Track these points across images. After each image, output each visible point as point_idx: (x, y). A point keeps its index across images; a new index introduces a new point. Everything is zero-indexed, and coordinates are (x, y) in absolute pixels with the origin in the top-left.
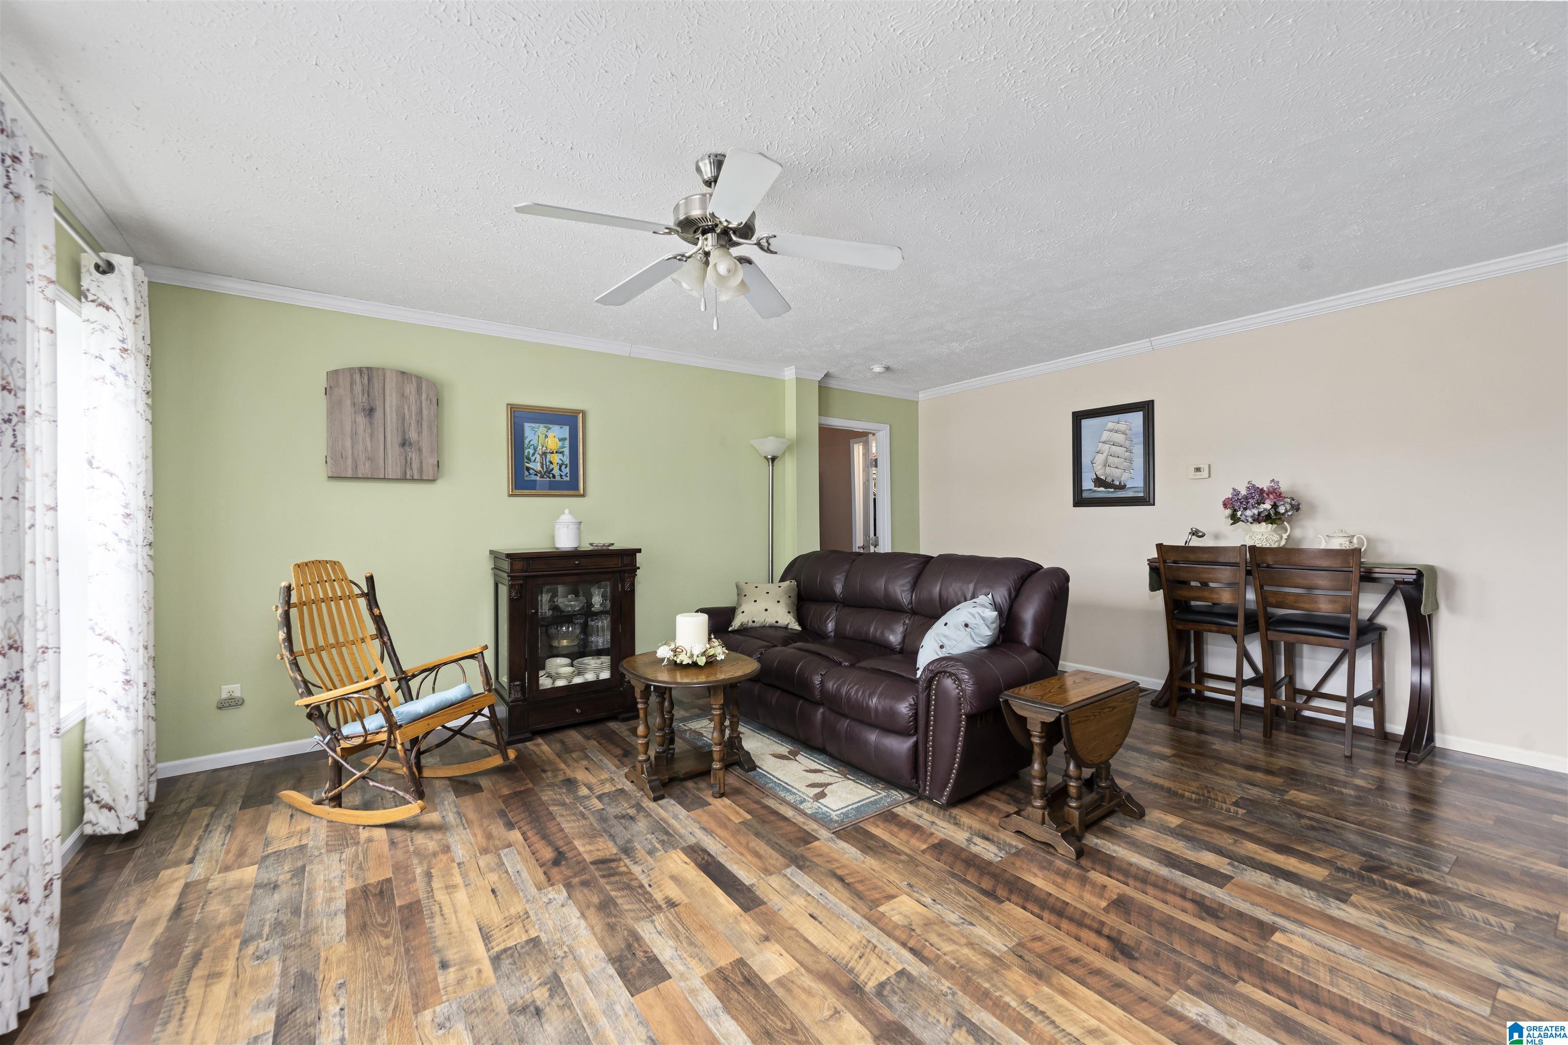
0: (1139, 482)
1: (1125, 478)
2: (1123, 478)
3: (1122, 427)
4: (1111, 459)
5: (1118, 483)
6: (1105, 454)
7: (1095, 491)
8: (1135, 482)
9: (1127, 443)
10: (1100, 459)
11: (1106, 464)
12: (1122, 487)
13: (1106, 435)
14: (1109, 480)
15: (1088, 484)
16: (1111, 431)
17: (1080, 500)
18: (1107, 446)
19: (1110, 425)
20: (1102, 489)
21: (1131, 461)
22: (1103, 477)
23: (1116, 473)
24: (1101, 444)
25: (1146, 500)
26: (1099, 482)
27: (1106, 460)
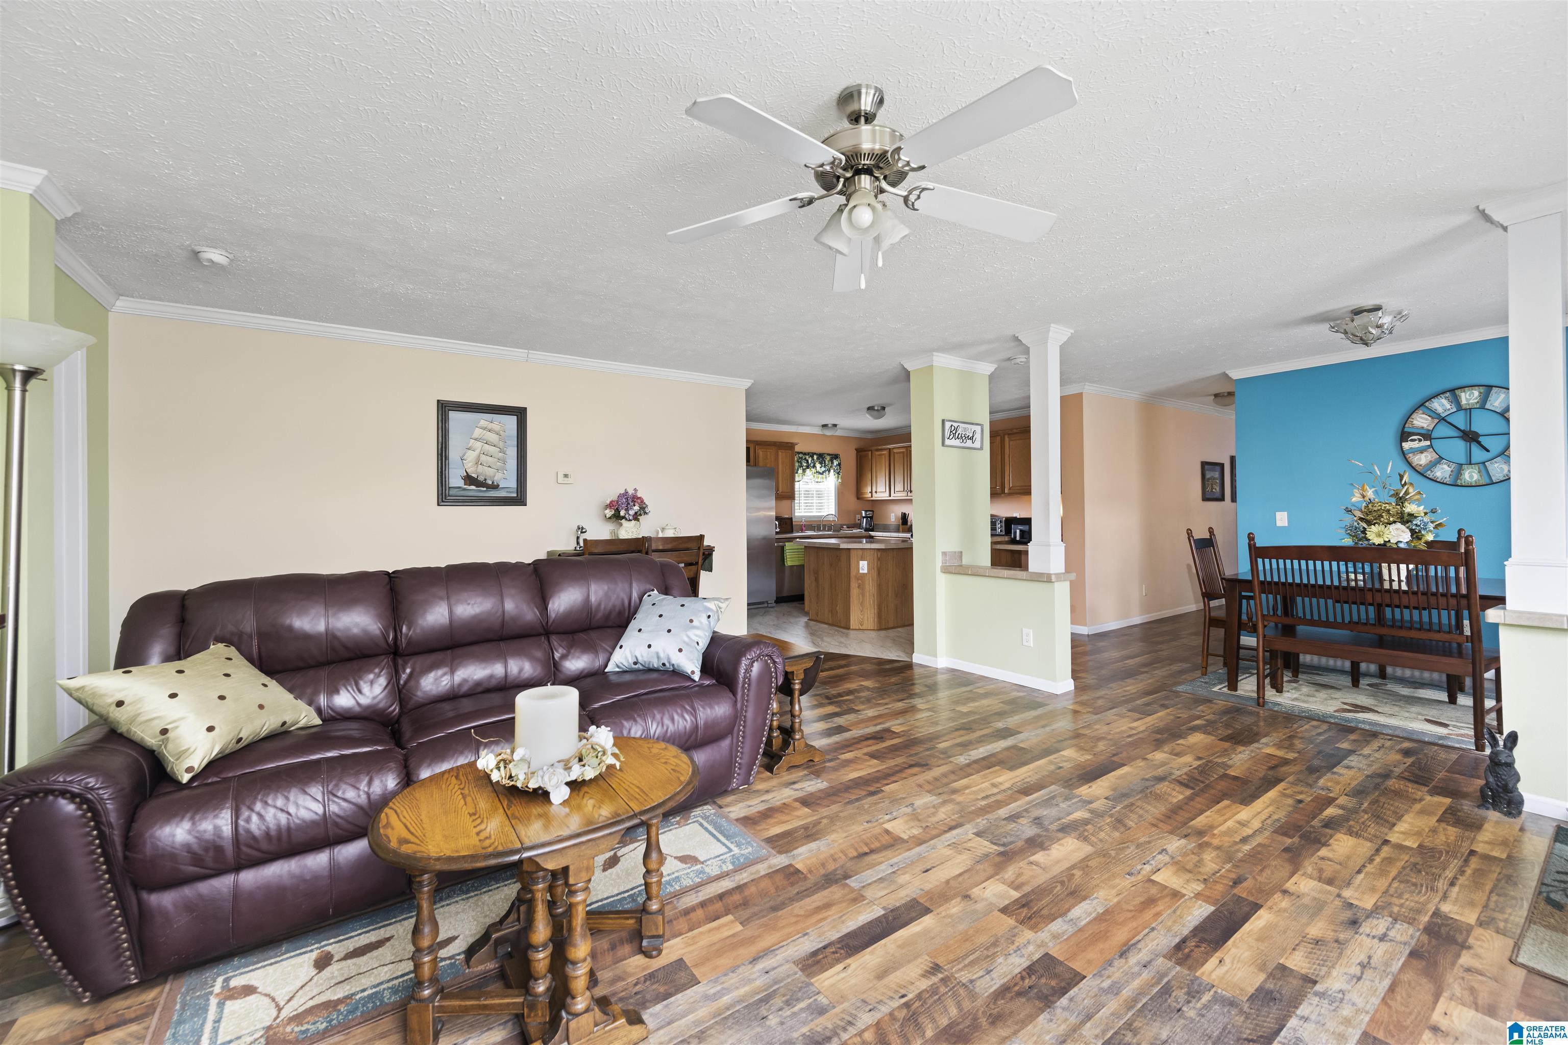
0: (512, 483)
1: (498, 478)
2: (496, 478)
3: (495, 426)
4: (483, 458)
5: (490, 483)
6: (478, 451)
7: (464, 489)
8: (508, 482)
9: (501, 444)
10: (471, 456)
11: (478, 462)
12: (495, 487)
13: (477, 433)
14: (481, 478)
15: (455, 480)
16: (485, 429)
17: (445, 497)
18: (479, 444)
19: (483, 423)
20: (473, 487)
21: (504, 462)
22: (474, 476)
23: (489, 472)
24: (472, 441)
25: (519, 500)
26: (469, 479)
27: (479, 458)
